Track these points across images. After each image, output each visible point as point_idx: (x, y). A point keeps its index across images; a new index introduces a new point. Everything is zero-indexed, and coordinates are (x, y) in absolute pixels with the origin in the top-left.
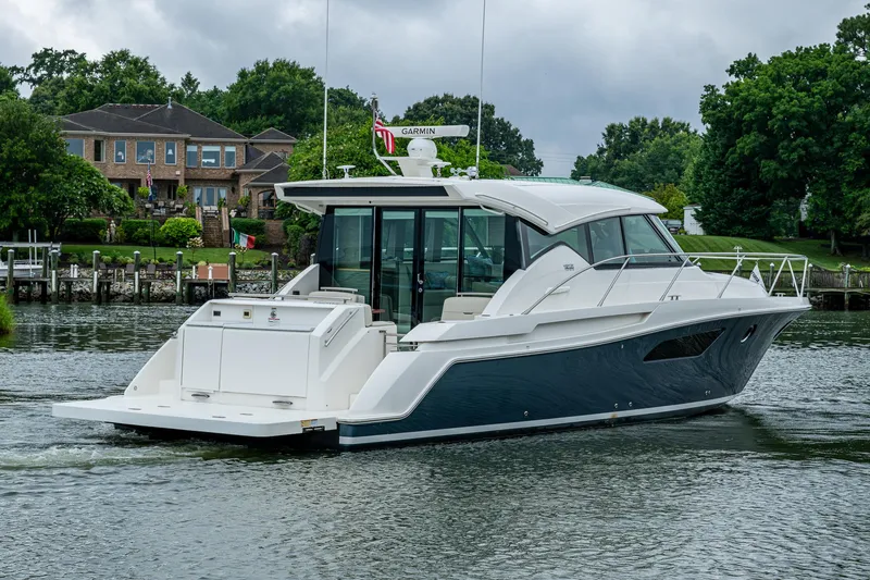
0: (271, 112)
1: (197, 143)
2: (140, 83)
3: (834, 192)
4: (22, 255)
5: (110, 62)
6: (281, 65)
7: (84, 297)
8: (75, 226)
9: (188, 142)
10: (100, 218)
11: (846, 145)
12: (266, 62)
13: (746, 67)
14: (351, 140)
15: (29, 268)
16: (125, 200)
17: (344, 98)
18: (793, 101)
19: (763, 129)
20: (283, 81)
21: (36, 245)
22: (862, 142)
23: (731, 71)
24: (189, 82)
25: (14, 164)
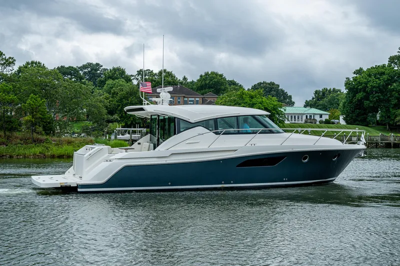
0: (209, 88)
1: (187, 97)
2: (170, 79)
3: (388, 111)
4: (134, 132)
5: (160, 73)
6: (213, 73)
9: (184, 97)
11: (391, 96)
12: (208, 72)
13: (359, 72)
14: (234, 96)
15: (136, 136)
17: (233, 83)
18: (374, 82)
19: (364, 91)
20: (214, 78)
21: (139, 129)
22: (397, 95)
23: (354, 73)
24: (185, 79)
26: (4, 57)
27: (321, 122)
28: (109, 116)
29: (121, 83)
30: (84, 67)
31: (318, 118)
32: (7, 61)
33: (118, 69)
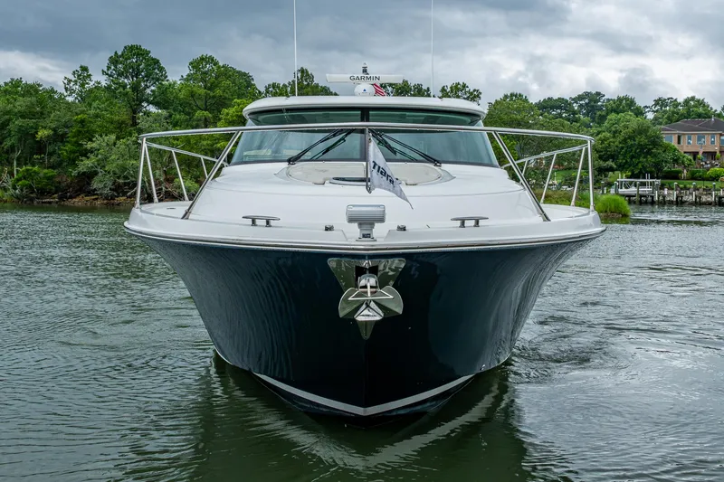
2: (701, 110)
4: (643, 184)
5: (687, 102)
7: (671, 203)
8: (668, 172)
9: (721, 135)
10: (680, 169)
15: (647, 190)
16: (690, 160)
21: (649, 180)
25: (641, 147)
26: (467, 89)
28: (601, 162)
29: (628, 117)
30: (580, 98)
32: (471, 94)
33: (626, 98)
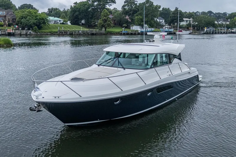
11: (89, 14)
13: (76, 3)
18: (82, 8)
19: (79, 12)
22: (91, 14)
23: (74, 4)
27: (60, 24)
31: (58, 21)
